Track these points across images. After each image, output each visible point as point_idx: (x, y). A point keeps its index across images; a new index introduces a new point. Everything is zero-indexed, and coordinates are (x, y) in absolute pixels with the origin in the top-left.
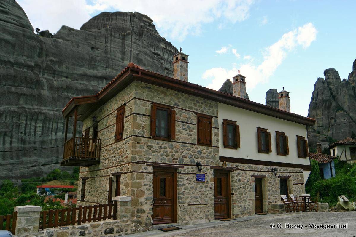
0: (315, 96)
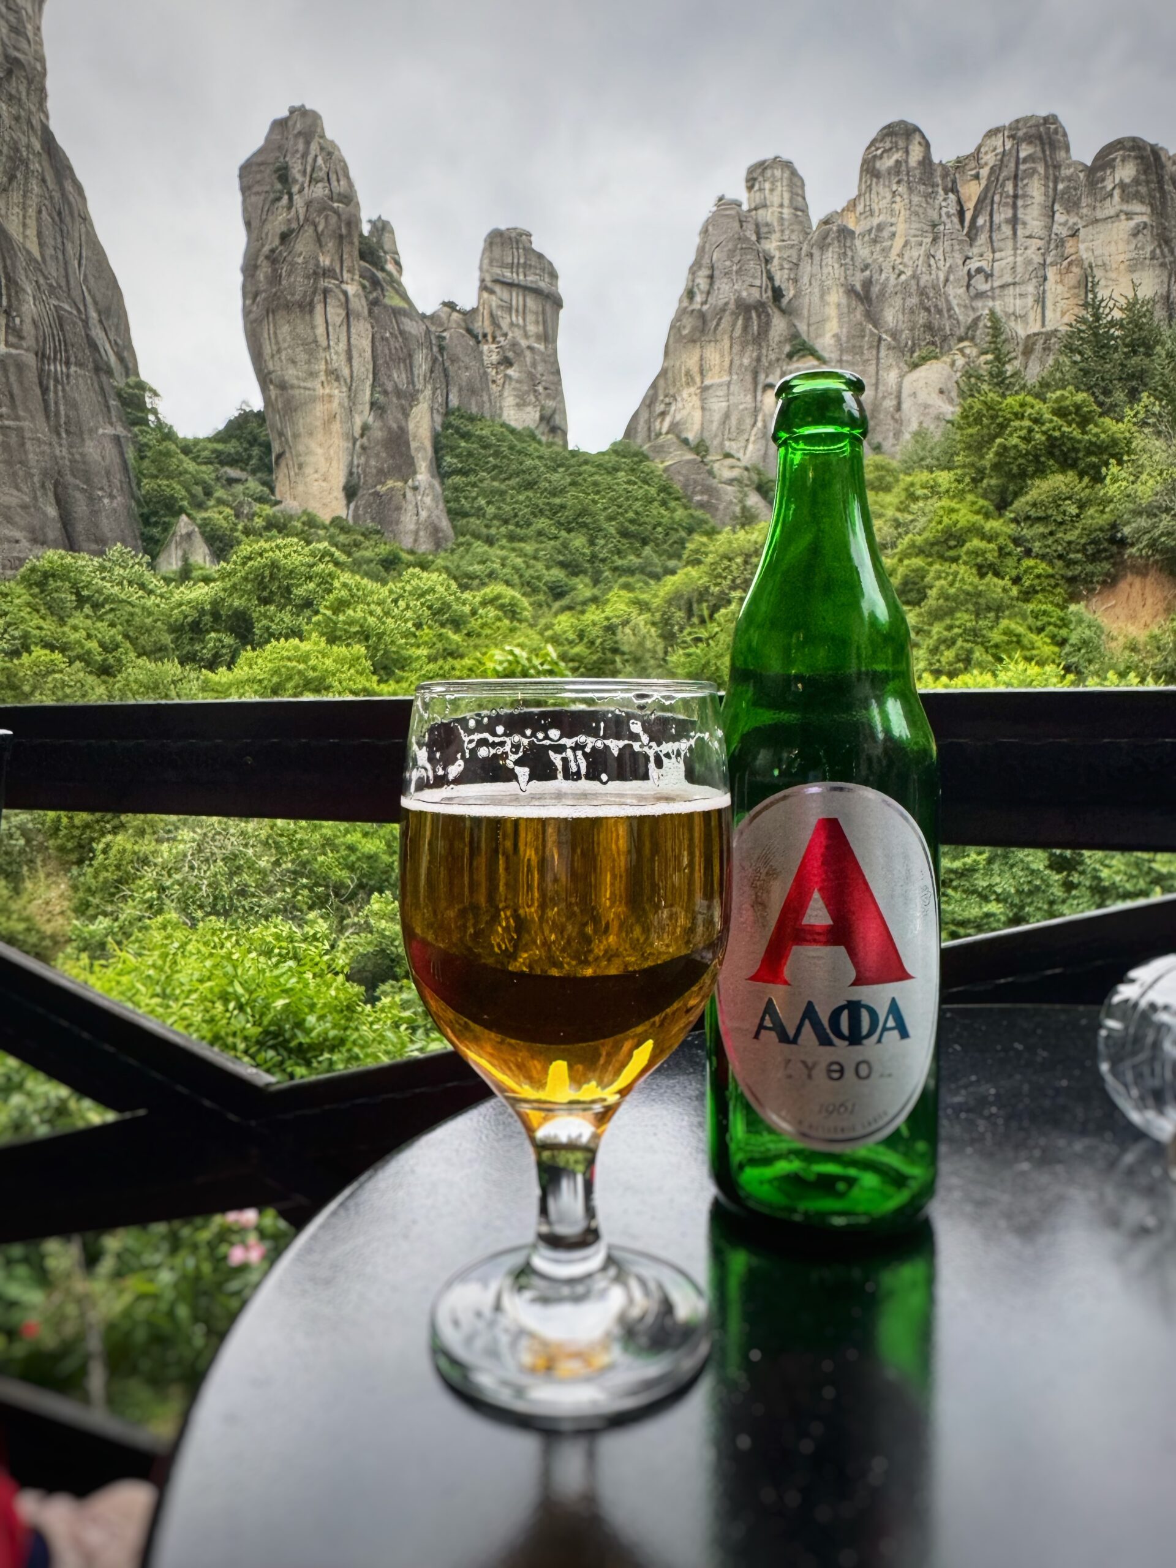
0: (702, 282)
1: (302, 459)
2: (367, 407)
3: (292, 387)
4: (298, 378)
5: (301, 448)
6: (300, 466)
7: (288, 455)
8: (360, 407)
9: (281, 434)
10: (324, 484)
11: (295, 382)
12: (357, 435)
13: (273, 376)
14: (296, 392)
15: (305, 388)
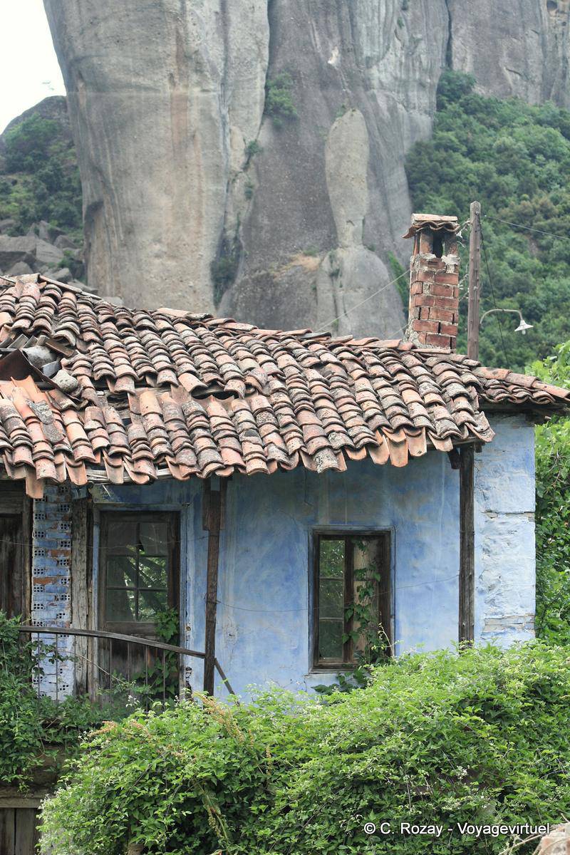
1: (131, 216)
2: (258, 110)
3: (118, 86)
4: (126, 69)
5: (129, 196)
6: (129, 231)
7: (107, 207)
8: (243, 113)
9: (97, 170)
10: (171, 264)
11: (121, 76)
12: (237, 167)
13: (83, 66)
14: (123, 94)
15: (139, 87)
